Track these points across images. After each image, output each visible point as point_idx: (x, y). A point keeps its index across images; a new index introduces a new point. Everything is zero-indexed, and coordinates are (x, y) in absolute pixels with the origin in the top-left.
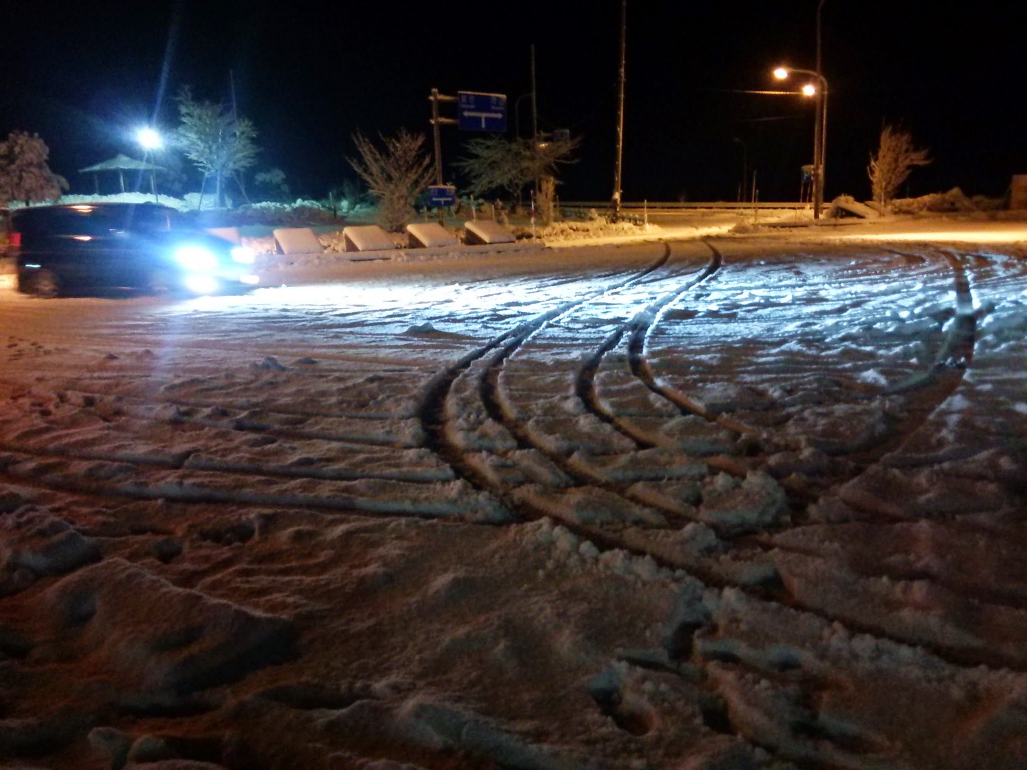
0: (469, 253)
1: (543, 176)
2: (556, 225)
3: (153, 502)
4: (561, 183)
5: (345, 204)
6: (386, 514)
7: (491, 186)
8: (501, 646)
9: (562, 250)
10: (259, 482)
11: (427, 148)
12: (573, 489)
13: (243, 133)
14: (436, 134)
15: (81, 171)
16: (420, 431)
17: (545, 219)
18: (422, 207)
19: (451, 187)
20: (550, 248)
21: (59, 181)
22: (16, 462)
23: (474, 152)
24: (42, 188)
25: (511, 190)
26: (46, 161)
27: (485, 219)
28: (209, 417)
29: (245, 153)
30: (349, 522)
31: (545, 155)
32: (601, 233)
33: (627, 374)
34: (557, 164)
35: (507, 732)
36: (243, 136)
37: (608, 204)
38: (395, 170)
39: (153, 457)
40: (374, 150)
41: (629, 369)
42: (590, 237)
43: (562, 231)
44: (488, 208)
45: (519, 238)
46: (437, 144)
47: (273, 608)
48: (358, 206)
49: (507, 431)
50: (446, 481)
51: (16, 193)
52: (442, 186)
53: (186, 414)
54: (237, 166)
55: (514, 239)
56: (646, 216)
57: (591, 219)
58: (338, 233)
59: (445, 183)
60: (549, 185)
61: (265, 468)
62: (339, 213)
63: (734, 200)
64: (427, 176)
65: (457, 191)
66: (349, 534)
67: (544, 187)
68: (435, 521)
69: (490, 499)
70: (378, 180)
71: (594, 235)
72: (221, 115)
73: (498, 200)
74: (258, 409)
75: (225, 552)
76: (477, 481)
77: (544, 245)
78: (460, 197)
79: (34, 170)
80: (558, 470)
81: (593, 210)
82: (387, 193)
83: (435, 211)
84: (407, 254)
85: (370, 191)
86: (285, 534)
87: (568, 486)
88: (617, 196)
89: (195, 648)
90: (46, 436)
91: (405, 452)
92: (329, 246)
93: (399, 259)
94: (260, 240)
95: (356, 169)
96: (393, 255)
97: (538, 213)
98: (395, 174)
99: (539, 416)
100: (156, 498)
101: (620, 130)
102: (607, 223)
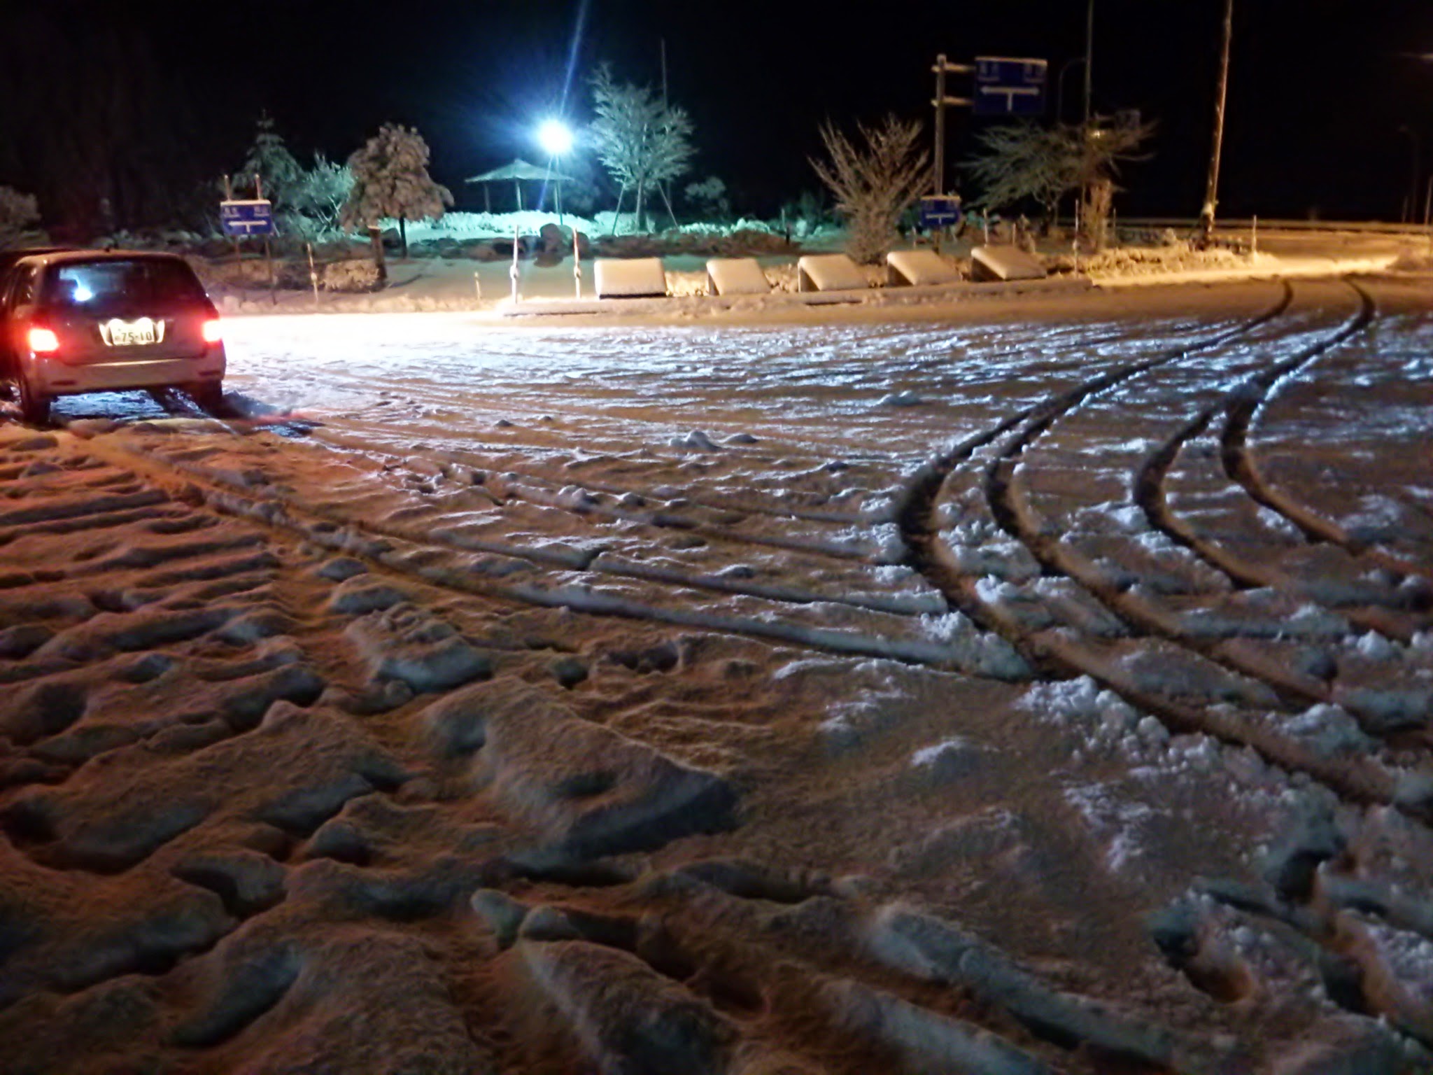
0: (974, 294)
1: (1095, 180)
2: (1110, 252)
3: (553, 610)
4: (1122, 190)
5: (801, 225)
6: (850, 652)
7: (1012, 195)
8: (1017, 850)
9: (1117, 290)
10: (683, 595)
11: (925, 141)
12: (1128, 641)
13: (673, 129)
14: (939, 120)
15: (468, 181)
16: (898, 542)
17: (1093, 244)
18: (910, 228)
19: (953, 198)
20: (1098, 287)
21: (441, 194)
22: (389, 549)
23: (993, 146)
24: (419, 201)
25: (1043, 202)
26: (425, 166)
27: (1002, 243)
28: (622, 505)
29: (675, 157)
30: (800, 658)
31: (1101, 149)
32: (1180, 265)
33: (1217, 476)
34: (1116, 161)
35: (1027, 970)
36: (675, 133)
37: (1195, 222)
38: (876, 174)
39: (555, 554)
40: (848, 147)
41: (1220, 467)
42: (1163, 271)
43: (1119, 262)
44: (1007, 229)
45: (1052, 272)
46: (938, 136)
47: (703, 760)
48: (819, 228)
49: (1027, 550)
50: (935, 614)
51: (388, 208)
52: (940, 197)
53: (593, 500)
54: (662, 175)
55: (1044, 272)
56: (1254, 240)
57: (1166, 244)
58: (790, 266)
59: (945, 193)
60: (1104, 194)
61: (691, 577)
62: (793, 238)
63: (1397, 220)
64: (920, 183)
65: (962, 204)
66: (799, 676)
67: (1095, 194)
68: (920, 667)
69: (1000, 644)
70: (851, 191)
71: (1169, 267)
72: (647, 103)
73: (1023, 216)
74: (682, 500)
75: (640, 683)
76: (980, 618)
77: (1090, 281)
78: (966, 212)
79: (410, 177)
80: (1104, 611)
81: (1170, 231)
82: (862, 209)
83: (927, 234)
84: (885, 295)
85: (839, 206)
86: (716, 667)
87: (1118, 635)
88: (1209, 209)
89: (604, 800)
90: (428, 519)
91: (878, 569)
92: (778, 284)
93: (873, 302)
94: (687, 275)
95: (822, 176)
96: (864, 296)
97: (1084, 235)
98: (875, 181)
99: (1076, 530)
100: (558, 605)
101: (1221, 111)
102: (1191, 249)
